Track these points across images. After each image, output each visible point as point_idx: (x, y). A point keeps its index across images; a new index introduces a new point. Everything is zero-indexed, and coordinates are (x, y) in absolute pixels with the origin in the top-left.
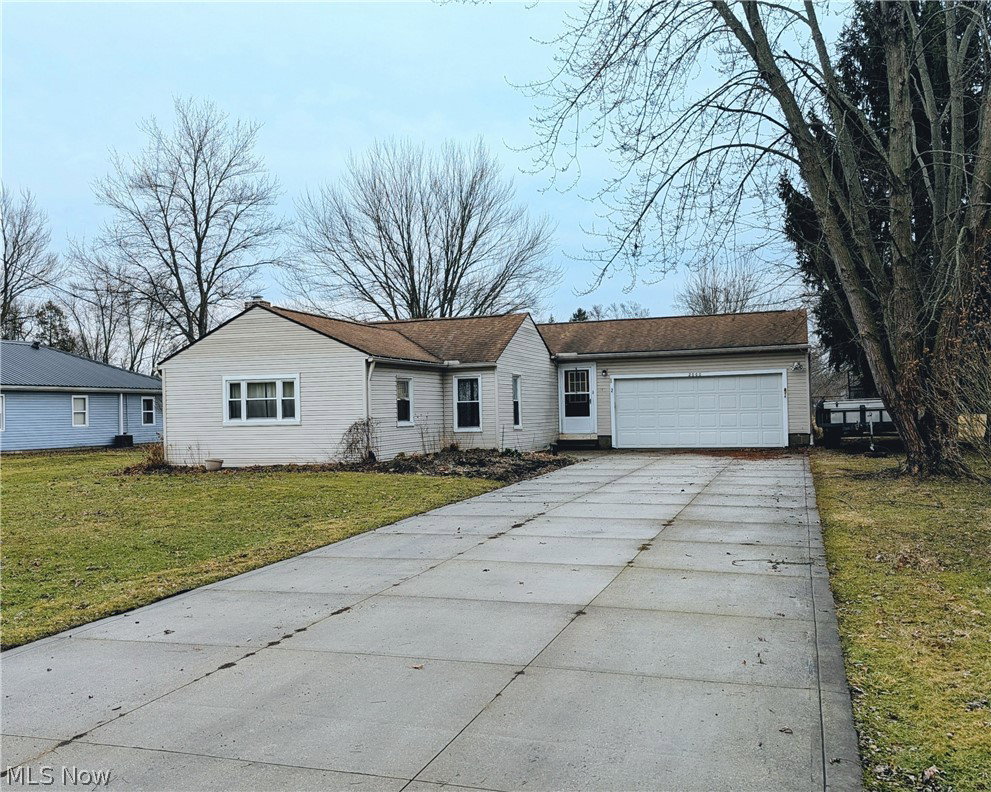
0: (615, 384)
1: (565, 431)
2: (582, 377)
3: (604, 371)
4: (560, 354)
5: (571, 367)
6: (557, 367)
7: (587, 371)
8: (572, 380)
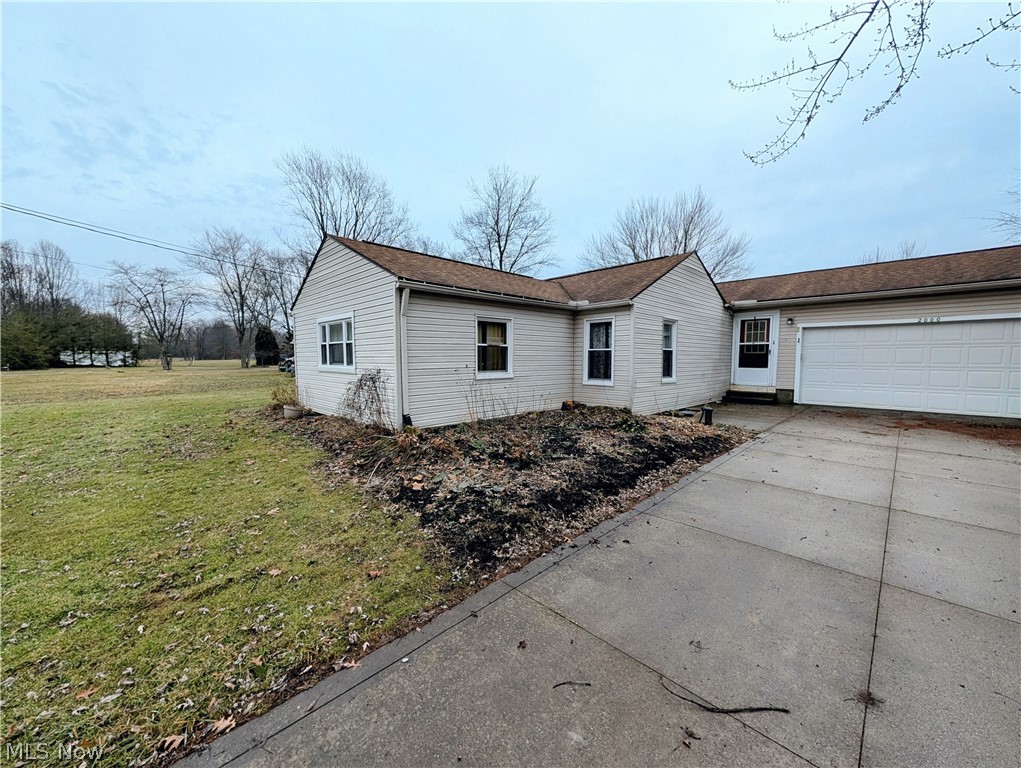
0: (803, 335)
1: (737, 382)
2: (762, 327)
3: (791, 320)
4: (737, 303)
5: (749, 316)
6: (732, 317)
7: (769, 320)
8: (749, 329)
